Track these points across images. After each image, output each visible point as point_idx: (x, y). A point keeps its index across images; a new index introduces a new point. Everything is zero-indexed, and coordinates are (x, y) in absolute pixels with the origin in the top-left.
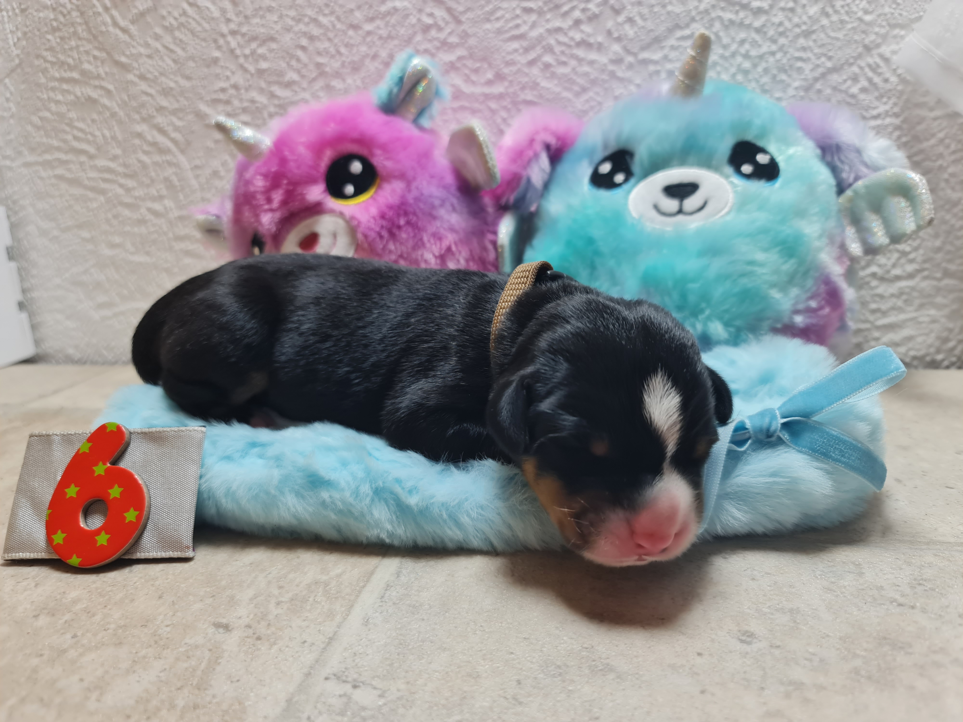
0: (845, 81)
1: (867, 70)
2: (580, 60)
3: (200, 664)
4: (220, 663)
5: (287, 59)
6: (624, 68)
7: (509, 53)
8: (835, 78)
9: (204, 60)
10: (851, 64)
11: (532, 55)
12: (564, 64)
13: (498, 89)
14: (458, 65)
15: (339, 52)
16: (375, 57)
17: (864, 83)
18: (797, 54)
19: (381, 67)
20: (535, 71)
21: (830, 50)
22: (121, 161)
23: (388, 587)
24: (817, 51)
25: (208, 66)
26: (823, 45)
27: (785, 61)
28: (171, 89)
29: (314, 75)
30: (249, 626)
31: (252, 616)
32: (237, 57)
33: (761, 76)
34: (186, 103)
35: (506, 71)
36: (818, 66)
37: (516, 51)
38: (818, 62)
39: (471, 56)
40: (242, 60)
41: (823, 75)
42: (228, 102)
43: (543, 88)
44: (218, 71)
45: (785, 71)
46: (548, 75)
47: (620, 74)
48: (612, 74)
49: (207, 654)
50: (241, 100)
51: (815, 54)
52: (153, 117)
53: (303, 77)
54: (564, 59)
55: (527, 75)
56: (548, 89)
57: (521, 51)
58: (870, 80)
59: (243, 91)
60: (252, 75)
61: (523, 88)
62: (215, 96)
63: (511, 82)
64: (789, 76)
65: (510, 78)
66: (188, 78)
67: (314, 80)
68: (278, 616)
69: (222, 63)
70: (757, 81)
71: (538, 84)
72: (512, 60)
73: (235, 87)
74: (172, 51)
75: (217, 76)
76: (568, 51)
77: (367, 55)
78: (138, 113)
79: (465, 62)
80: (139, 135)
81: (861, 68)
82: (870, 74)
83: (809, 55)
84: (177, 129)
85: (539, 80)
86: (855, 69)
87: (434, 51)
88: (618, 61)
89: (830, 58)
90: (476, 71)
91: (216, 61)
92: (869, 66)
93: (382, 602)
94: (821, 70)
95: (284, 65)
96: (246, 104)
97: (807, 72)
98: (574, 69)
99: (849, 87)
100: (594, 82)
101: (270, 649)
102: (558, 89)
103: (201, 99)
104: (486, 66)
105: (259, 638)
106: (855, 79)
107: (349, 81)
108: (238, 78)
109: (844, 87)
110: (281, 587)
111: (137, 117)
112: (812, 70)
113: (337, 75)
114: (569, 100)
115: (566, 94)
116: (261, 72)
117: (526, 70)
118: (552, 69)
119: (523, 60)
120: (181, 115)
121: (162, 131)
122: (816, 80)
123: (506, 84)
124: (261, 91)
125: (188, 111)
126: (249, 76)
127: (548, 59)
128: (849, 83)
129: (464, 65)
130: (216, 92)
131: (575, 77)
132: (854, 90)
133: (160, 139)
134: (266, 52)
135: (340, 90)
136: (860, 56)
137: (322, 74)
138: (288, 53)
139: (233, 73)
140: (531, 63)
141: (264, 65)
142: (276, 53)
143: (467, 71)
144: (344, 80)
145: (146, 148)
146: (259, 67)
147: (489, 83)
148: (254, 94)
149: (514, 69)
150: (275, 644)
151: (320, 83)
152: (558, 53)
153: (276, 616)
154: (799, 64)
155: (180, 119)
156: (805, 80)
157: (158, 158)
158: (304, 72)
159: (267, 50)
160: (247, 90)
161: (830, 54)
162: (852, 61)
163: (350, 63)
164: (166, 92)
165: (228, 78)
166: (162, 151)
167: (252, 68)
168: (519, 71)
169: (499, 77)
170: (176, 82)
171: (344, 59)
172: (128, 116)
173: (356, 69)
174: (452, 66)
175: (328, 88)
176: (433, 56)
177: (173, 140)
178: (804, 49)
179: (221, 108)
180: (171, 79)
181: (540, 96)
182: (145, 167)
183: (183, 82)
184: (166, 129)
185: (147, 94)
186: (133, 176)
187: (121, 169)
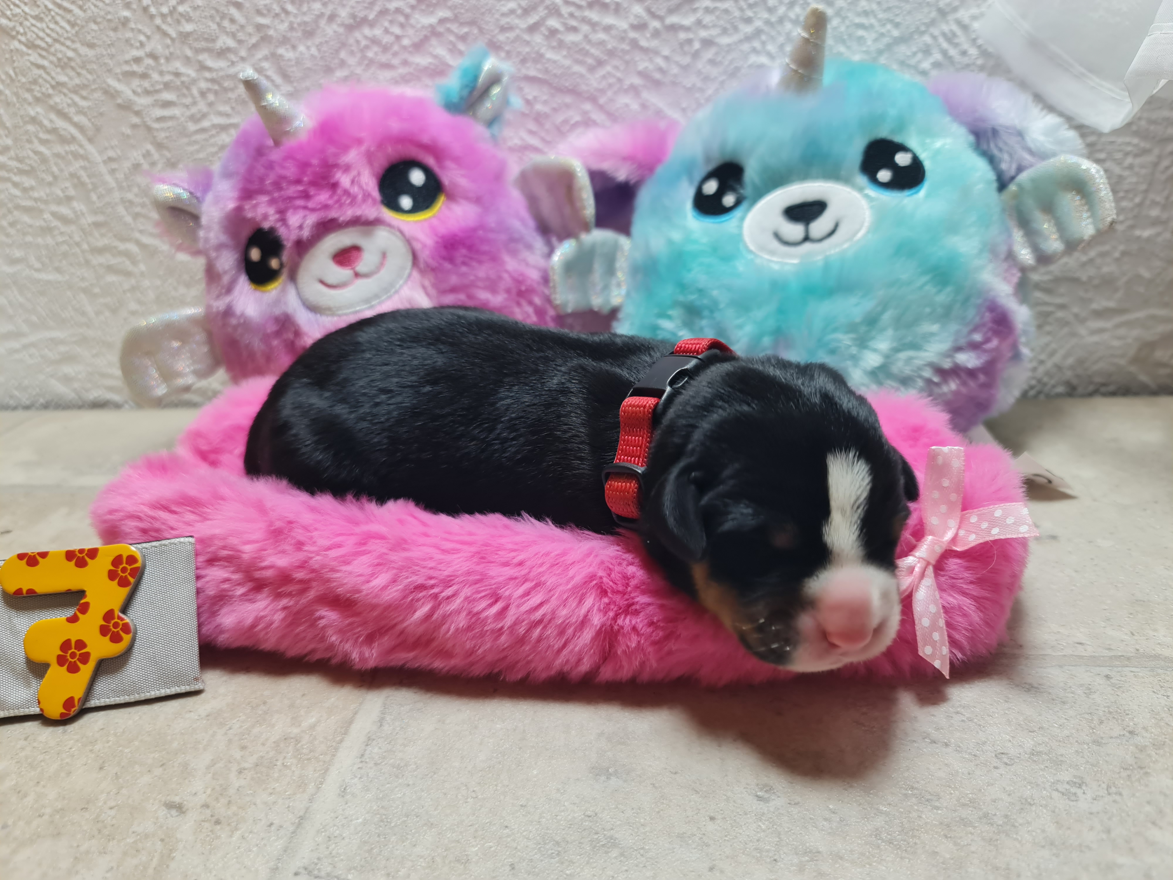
0: (915, 54)
1: (941, 40)
2: (594, 25)
3: (152, 860)
4: (174, 857)
5: (218, 19)
7: (503, 15)
8: (903, 50)
9: (109, 21)
10: (922, 33)
11: (532, 19)
12: (574, 29)
14: (441, 29)
16: (332, 18)
17: (937, 56)
18: (857, 20)
19: (341, 30)
20: (538, 39)
21: (897, 15)
22: (12, 153)
23: (369, 740)
24: (881, 15)
25: (115, 29)
26: (889, 9)
27: (843, 29)
28: (70, 59)
29: (254, 40)
30: (206, 806)
31: (209, 791)
32: (152, 17)
34: (89, 77)
35: (502, 38)
36: (882, 35)
37: (512, 12)
38: (883, 30)
39: (455, 19)
40: (158, 21)
41: (889, 47)
42: (144, 76)
43: (549, 60)
44: (129, 35)
45: (843, 42)
46: (554, 44)
47: (644, 43)
48: (635, 44)
49: (159, 845)
50: (161, 73)
51: (880, 21)
52: (49, 96)
53: (240, 42)
54: (574, 23)
55: (528, 43)
56: (555, 62)
57: (519, 12)
58: (944, 53)
59: (162, 61)
60: (173, 40)
62: (127, 68)
64: (848, 47)
65: (507, 48)
66: (91, 45)
67: (255, 46)
68: (240, 789)
69: (132, 25)
71: (541, 56)
72: (508, 23)
73: (153, 56)
75: (127, 41)
76: (577, 13)
77: (322, 15)
78: (29, 90)
79: (448, 25)
80: (34, 120)
81: (934, 38)
82: (945, 45)
83: (873, 21)
84: (81, 111)
85: (543, 50)
86: (927, 39)
87: (408, 10)
89: (897, 25)
90: (463, 38)
91: (125, 22)
92: (944, 35)
93: (362, 762)
94: (886, 40)
95: (214, 26)
96: (168, 78)
97: (869, 43)
98: (586, 37)
99: (919, 62)
101: (231, 836)
102: (567, 62)
103: (109, 71)
104: (476, 31)
105: (218, 822)
106: (927, 51)
107: (302, 48)
108: (156, 45)
109: (913, 62)
110: (243, 748)
111: (28, 96)
112: (876, 40)
113: (285, 41)
114: (582, 76)
115: (577, 68)
116: (185, 36)
117: (527, 37)
118: (559, 36)
119: (523, 24)
120: (84, 93)
121: (62, 114)
122: (880, 52)
124: (187, 60)
125: (93, 87)
126: (169, 41)
127: (553, 23)
128: (920, 56)
129: (449, 30)
130: (127, 62)
131: (588, 47)
132: (926, 65)
133: (60, 123)
134: (189, 10)
135: (289, 60)
136: (933, 23)
137: (265, 39)
138: (217, 11)
139: (148, 37)
140: (533, 29)
141: (188, 27)
142: (203, 11)
143: (452, 38)
144: (294, 47)
145: (43, 136)
146: (181, 29)
148: (178, 65)
149: (511, 35)
150: (237, 829)
151: (263, 52)
152: (566, 16)
153: (238, 790)
154: (861, 33)
155: (84, 98)
156: (867, 52)
158: (241, 35)
159: (191, 7)
160: (168, 59)
161: (898, 20)
162: (923, 28)
163: (299, 25)
164: (63, 65)
165: (142, 45)
166: (64, 140)
167: (172, 32)
168: (518, 38)
170: (75, 50)
171: (292, 19)
172: (16, 94)
173: (309, 34)
174: (433, 32)
175: (274, 57)
176: (407, 17)
177: (76, 125)
178: (866, 13)
179: (136, 83)
180: (68, 47)
181: (546, 71)
182: (44, 160)
183: (84, 50)
184: (66, 110)
185: (39, 67)
186: (30, 172)
187: (14, 164)
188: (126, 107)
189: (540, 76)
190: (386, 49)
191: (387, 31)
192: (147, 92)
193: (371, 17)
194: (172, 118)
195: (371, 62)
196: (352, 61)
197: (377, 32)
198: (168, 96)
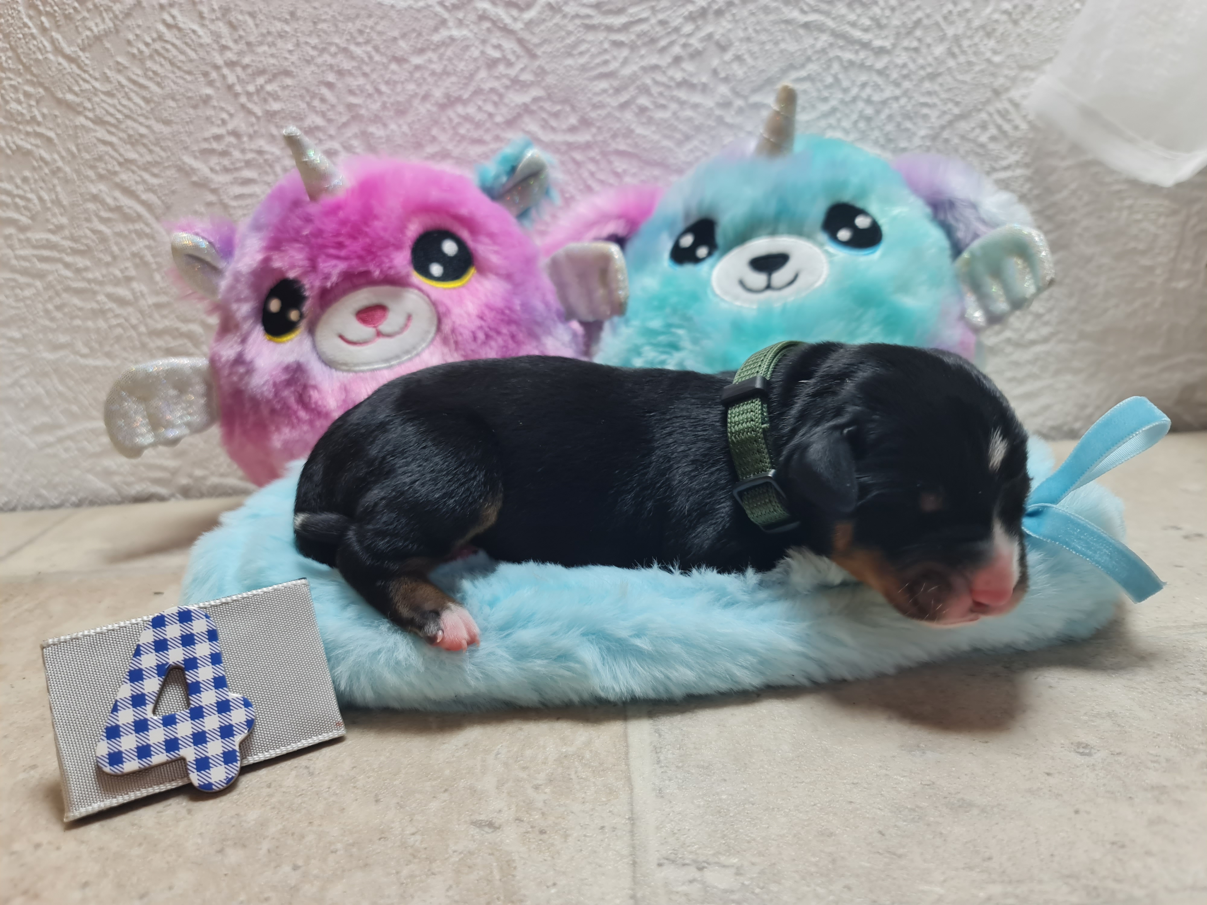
0: (973, 129)
1: (996, 116)
2: (682, 103)
5: (308, 99)
6: (733, 113)
7: (596, 94)
8: (963, 126)
9: (189, 98)
10: (979, 111)
11: (624, 97)
12: (664, 107)
13: (583, 137)
14: (534, 107)
15: (378, 91)
16: (426, 97)
17: (993, 131)
18: (923, 100)
19: (434, 109)
20: (628, 115)
21: (956, 95)
22: (67, 233)
24: (944, 96)
25: (195, 107)
26: (949, 90)
27: (909, 107)
28: (142, 136)
29: (344, 119)
32: (237, 95)
33: (884, 125)
34: (163, 154)
35: (593, 115)
36: (944, 113)
37: (605, 91)
38: (945, 109)
39: (550, 97)
40: (243, 99)
41: (951, 123)
42: (224, 153)
43: (639, 135)
44: (210, 112)
45: (910, 118)
46: (644, 120)
47: (729, 119)
48: (720, 120)
50: (243, 151)
51: (942, 100)
52: (115, 173)
53: (330, 121)
54: (662, 101)
55: (618, 120)
56: (644, 137)
57: (611, 91)
58: (1000, 128)
59: (245, 139)
60: (258, 118)
61: (614, 136)
62: (205, 145)
63: (599, 128)
64: (915, 124)
65: (598, 124)
66: (167, 122)
67: (345, 125)
69: (215, 103)
70: (881, 129)
71: (632, 131)
72: (600, 102)
73: (235, 133)
74: (142, 86)
75: (208, 119)
76: (666, 93)
77: (416, 95)
78: (93, 167)
79: (542, 104)
80: (95, 198)
81: (990, 114)
82: (1000, 121)
83: (936, 100)
84: (150, 189)
85: (633, 126)
86: (984, 116)
87: (502, 90)
88: (726, 105)
89: (957, 104)
90: (556, 115)
91: (206, 100)
92: (998, 112)
94: (948, 117)
95: (303, 106)
96: (250, 156)
97: (933, 119)
98: (675, 114)
99: (978, 136)
100: (698, 129)
102: (656, 137)
103: (186, 148)
104: (568, 108)
106: (984, 127)
107: (393, 126)
108: (239, 123)
109: (972, 136)
111: (91, 173)
112: (939, 117)
113: (376, 119)
115: (666, 143)
116: (271, 115)
117: (617, 114)
118: (649, 113)
119: (614, 102)
120: (155, 170)
121: (128, 192)
122: (943, 128)
123: (594, 130)
124: (272, 138)
125: (166, 164)
126: (253, 120)
127: (644, 101)
128: (978, 131)
129: (542, 108)
130: (206, 140)
131: (676, 123)
132: (984, 139)
133: (126, 201)
134: (277, 89)
135: (380, 138)
136: (988, 102)
137: (356, 118)
138: (308, 91)
139: (231, 115)
140: (624, 106)
141: (276, 106)
142: (292, 90)
143: (544, 115)
144: (385, 125)
145: (104, 214)
146: (268, 108)
147: (572, 129)
148: (262, 143)
149: (603, 112)
151: (354, 129)
152: (656, 95)
154: (925, 111)
155: (155, 175)
156: (931, 128)
157: (122, 228)
158: (331, 115)
159: (280, 86)
160: (251, 137)
161: (958, 99)
162: (980, 107)
163: (392, 104)
164: (134, 141)
166: (127, 218)
167: (258, 110)
168: (609, 115)
169: (585, 123)
170: (148, 127)
171: (385, 98)
172: (78, 172)
173: (401, 111)
174: (526, 109)
175: (365, 135)
176: (501, 96)
177: (144, 203)
178: (929, 93)
179: (214, 161)
180: (141, 124)
181: (636, 145)
182: (103, 239)
183: (158, 127)
184: (134, 188)
185: (105, 143)
186: (86, 252)
187: (67, 244)
188: (203, 185)
189: (630, 150)
190: (478, 125)
191: (480, 108)
192: (226, 170)
193: (466, 96)
194: (251, 196)
195: (463, 138)
196: (443, 138)
197: (471, 110)
198: (248, 174)
